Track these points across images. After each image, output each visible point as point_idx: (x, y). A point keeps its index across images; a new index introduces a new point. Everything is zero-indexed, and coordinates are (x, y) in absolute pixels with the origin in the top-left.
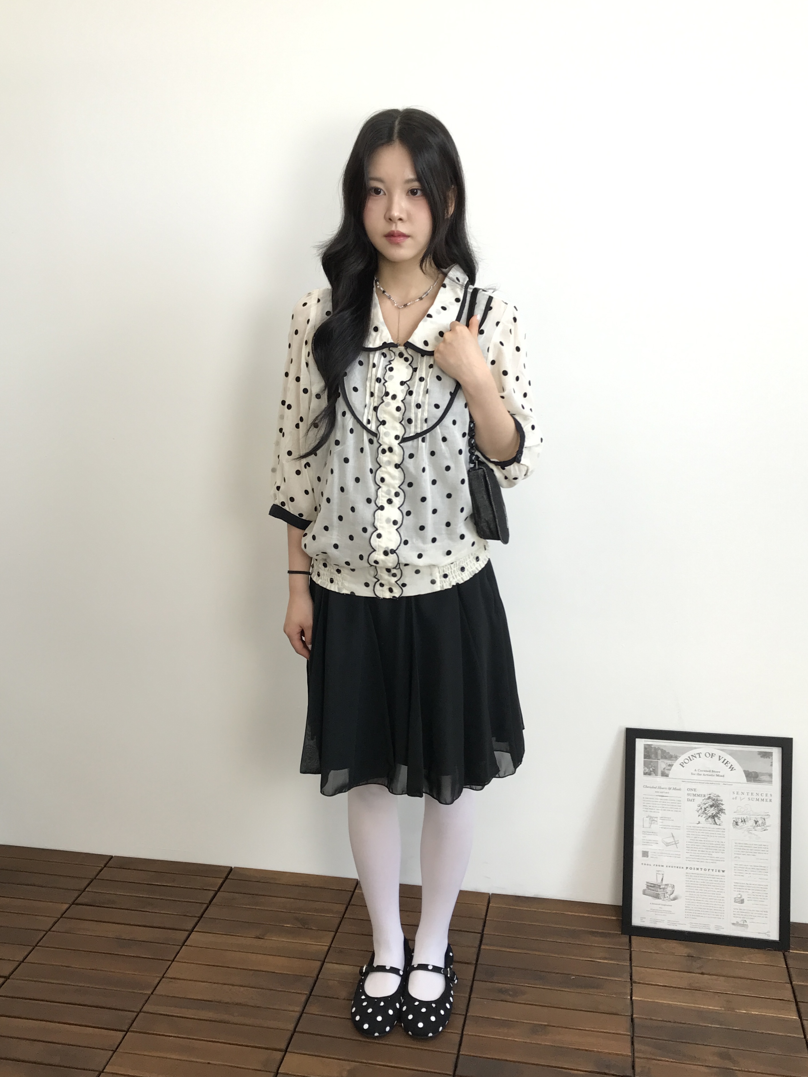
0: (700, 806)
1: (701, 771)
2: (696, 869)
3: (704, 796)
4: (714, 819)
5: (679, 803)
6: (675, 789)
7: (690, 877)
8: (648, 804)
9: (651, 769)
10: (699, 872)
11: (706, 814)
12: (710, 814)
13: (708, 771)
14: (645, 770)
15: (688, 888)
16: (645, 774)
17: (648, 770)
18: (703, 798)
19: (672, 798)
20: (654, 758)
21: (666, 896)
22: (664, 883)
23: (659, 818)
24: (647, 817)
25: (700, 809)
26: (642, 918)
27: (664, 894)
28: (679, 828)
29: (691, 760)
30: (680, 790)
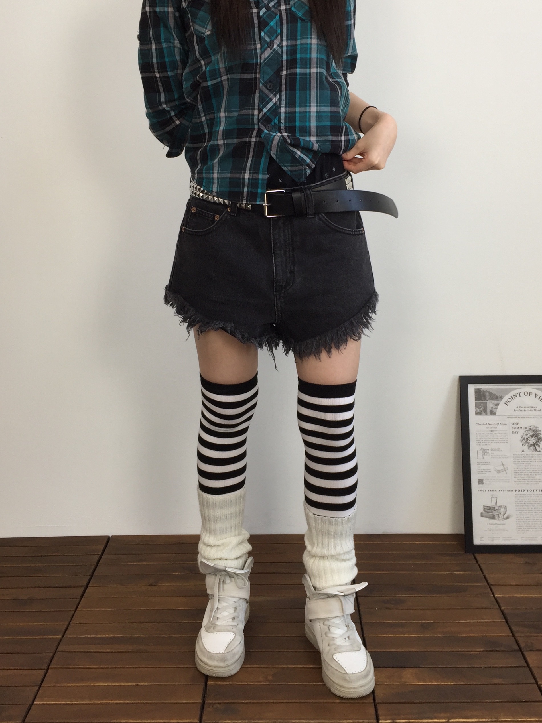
0: (523, 437)
1: (522, 407)
2: (523, 490)
3: (526, 428)
4: (535, 447)
5: (506, 436)
6: (502, 424)
7: (518, 498)
8: (480, 438)
9: (482, 409)
10: (526, 492)
11: (528, 443)
12: (531, 443)
13: (527, 407)
14: (476, 410)
15: (518, 507)
16: (477, 413)
17: (479, 410)
18: (525, 430)
19: (501, 432)
20: (483, 399)
21: (500, 517)
22: (498, 505)
23: (490, 450)
24: (480, 450)
25: (523, 440)
26: (481, 538)
27: (498, 514)
28: (507, 457)
29: (513, 399)
30: (505, 424)
